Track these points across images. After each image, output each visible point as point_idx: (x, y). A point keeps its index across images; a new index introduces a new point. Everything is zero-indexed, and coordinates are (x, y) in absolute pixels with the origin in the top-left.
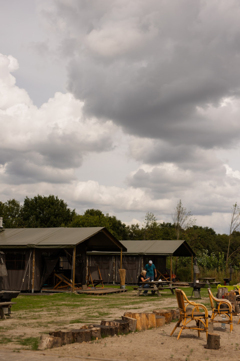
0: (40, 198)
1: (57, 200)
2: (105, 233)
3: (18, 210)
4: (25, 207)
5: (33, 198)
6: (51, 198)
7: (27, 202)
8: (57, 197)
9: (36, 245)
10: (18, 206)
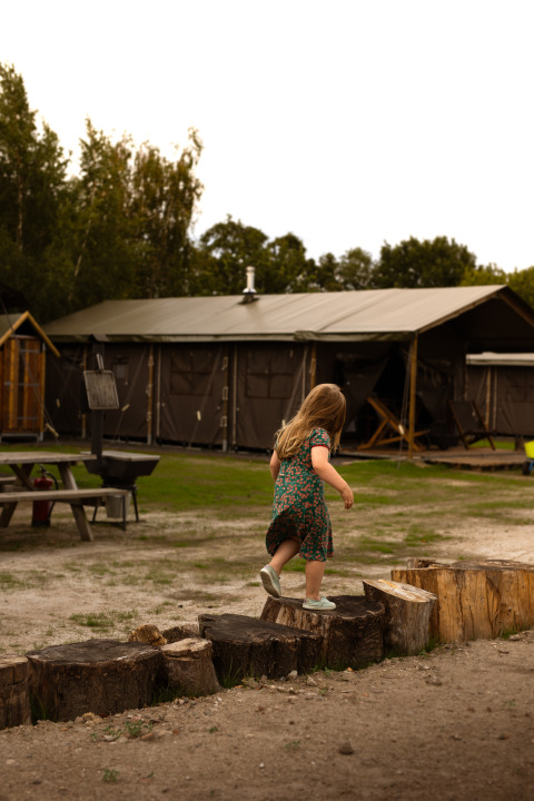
0: (414, 242)
1: (455, 246)
2: (508, 302)
3: (366, 270)
4: (383, 265)
5: (399, 244)
6: (441, 241)
7: (386, 252)
8: (453, 241)
9: (317, 334)
10: (367, 260)
